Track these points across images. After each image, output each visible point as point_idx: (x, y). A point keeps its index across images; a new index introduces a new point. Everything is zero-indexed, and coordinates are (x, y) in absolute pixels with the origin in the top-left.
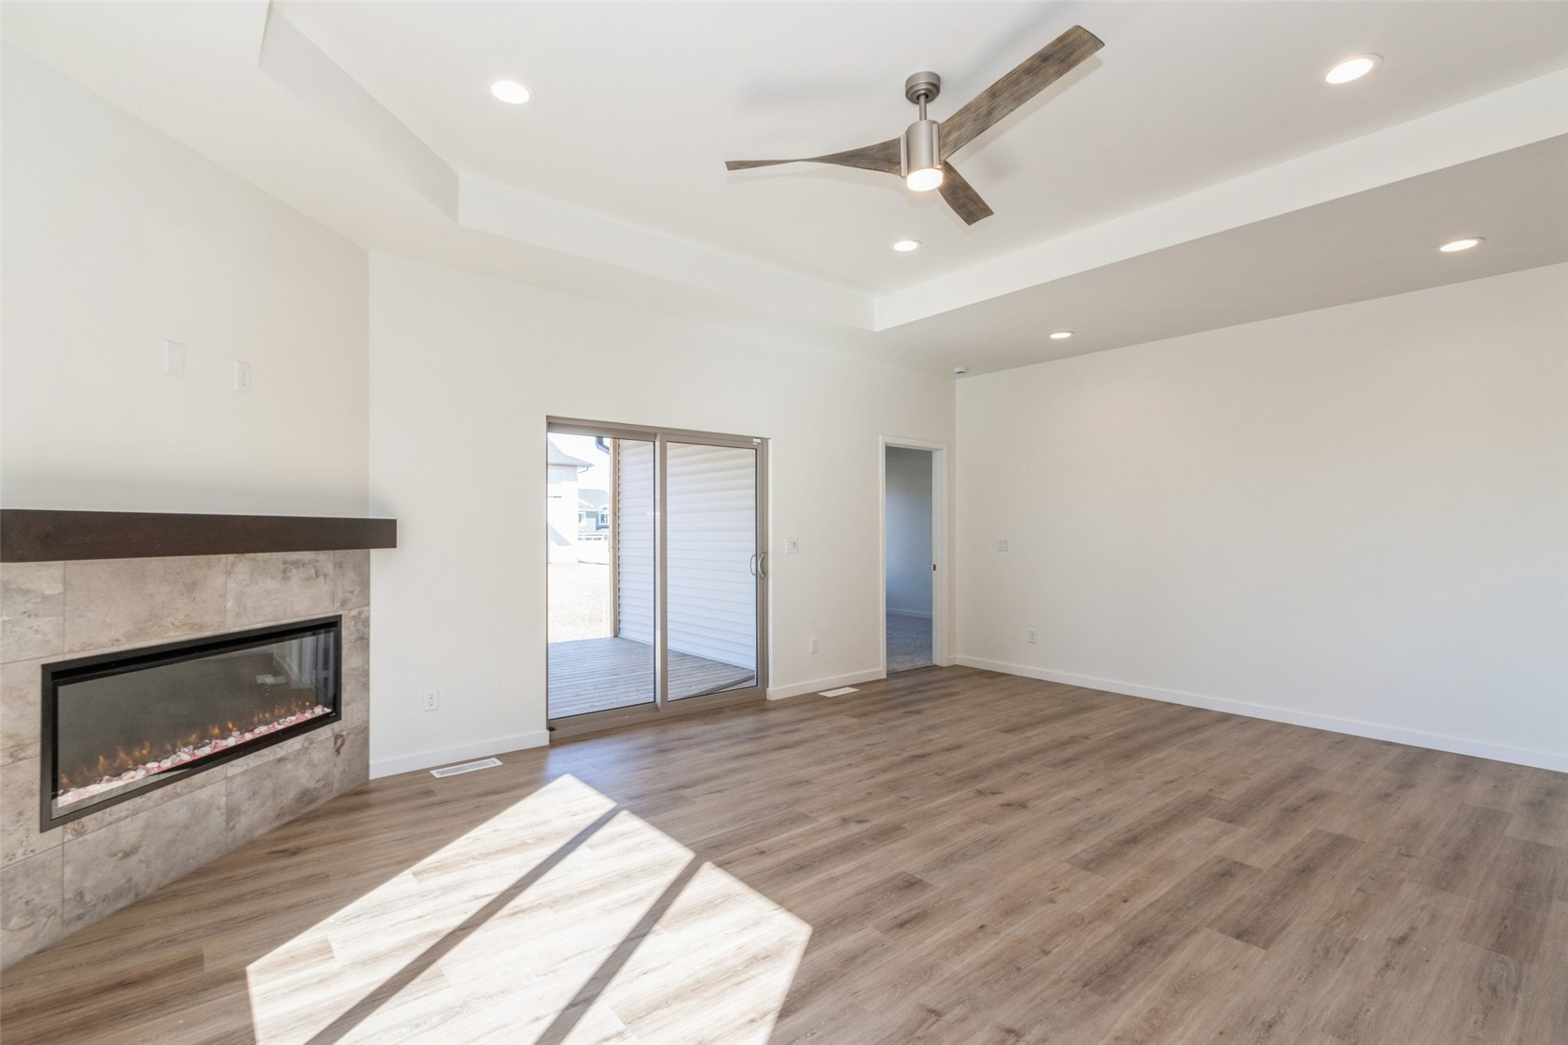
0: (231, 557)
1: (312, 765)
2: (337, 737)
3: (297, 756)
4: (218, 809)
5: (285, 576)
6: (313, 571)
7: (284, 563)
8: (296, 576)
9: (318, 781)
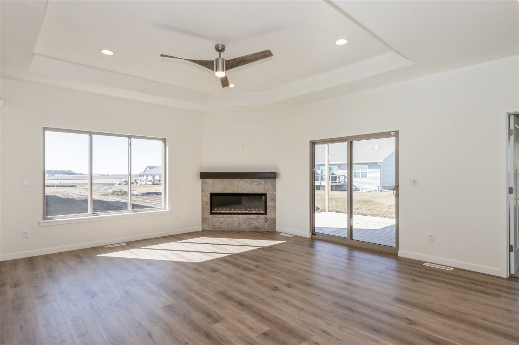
0: (239, 179)
1: (258, 222)
2: (265, 219)
3: (255, 219)
4: (237, 222)
5: (251, 183)
6: (259, 183)
7: (251, 181)
8: (254, 184)
9: (260, 226)
